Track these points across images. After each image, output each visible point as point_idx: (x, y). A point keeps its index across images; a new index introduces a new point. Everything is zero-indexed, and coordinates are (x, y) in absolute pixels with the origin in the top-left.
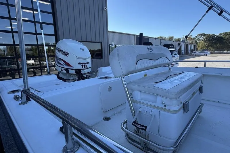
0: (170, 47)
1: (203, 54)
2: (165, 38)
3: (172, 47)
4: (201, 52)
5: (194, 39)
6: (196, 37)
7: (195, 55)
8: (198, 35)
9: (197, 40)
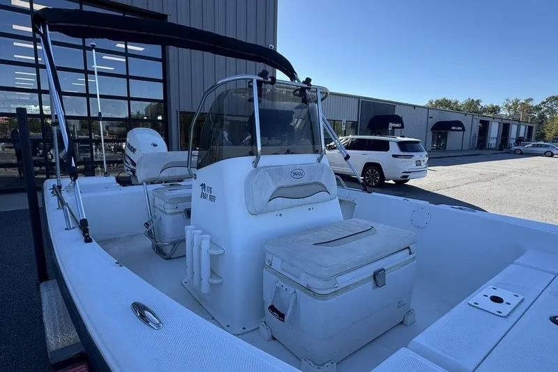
0: (453, 128)
1: (544, 150)
2: (456, 103)
3: (459, 128)
4: (538, 146)
5: (538, 108)
6: (543, 103)
7: (521, 153)
8: (548, 100)
9: (547, 111)
